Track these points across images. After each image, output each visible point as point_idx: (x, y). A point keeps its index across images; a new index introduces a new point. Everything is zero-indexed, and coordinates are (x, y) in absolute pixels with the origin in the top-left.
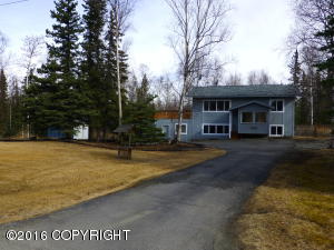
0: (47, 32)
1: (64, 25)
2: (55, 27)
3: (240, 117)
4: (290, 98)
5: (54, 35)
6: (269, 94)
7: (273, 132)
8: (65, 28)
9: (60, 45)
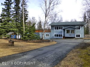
0: (2, 4)
1: (7, 2)
2: (5, 2)
3: (66, 32)
4: (82, 25)
5: (4, 5)
6: (76, 24)
7: (77, 36)
8: (8, 3)
9: (6, 8)
